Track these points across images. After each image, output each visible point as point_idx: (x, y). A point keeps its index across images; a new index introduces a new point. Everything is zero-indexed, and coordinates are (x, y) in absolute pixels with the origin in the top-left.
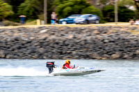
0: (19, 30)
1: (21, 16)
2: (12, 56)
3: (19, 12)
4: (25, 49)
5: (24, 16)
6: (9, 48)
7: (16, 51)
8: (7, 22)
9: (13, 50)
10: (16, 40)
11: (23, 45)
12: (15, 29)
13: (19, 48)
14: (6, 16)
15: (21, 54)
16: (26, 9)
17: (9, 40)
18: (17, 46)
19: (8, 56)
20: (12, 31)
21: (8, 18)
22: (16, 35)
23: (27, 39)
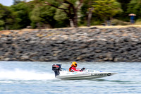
0: (129, 30)
1: (131, 15)
2: (120, 58)
3: (129, 10)
4: (135, 51)
5: (134, 15)
6: (117, 50)
7: (125, 53)
8: (115, 21)
9: (122, 52)
10: (126, 40)
11: (133, 46)
12: (124, 29)
13: (129, 50)
14: (114, 14)
15: (130, 57)
16: (137, 7)
17: (117, 41)
18: (126, 47)
19: (116, 59)
20: (121, 31)
21: (117, 16)
22: (125, 35)
23: (137, 40)
